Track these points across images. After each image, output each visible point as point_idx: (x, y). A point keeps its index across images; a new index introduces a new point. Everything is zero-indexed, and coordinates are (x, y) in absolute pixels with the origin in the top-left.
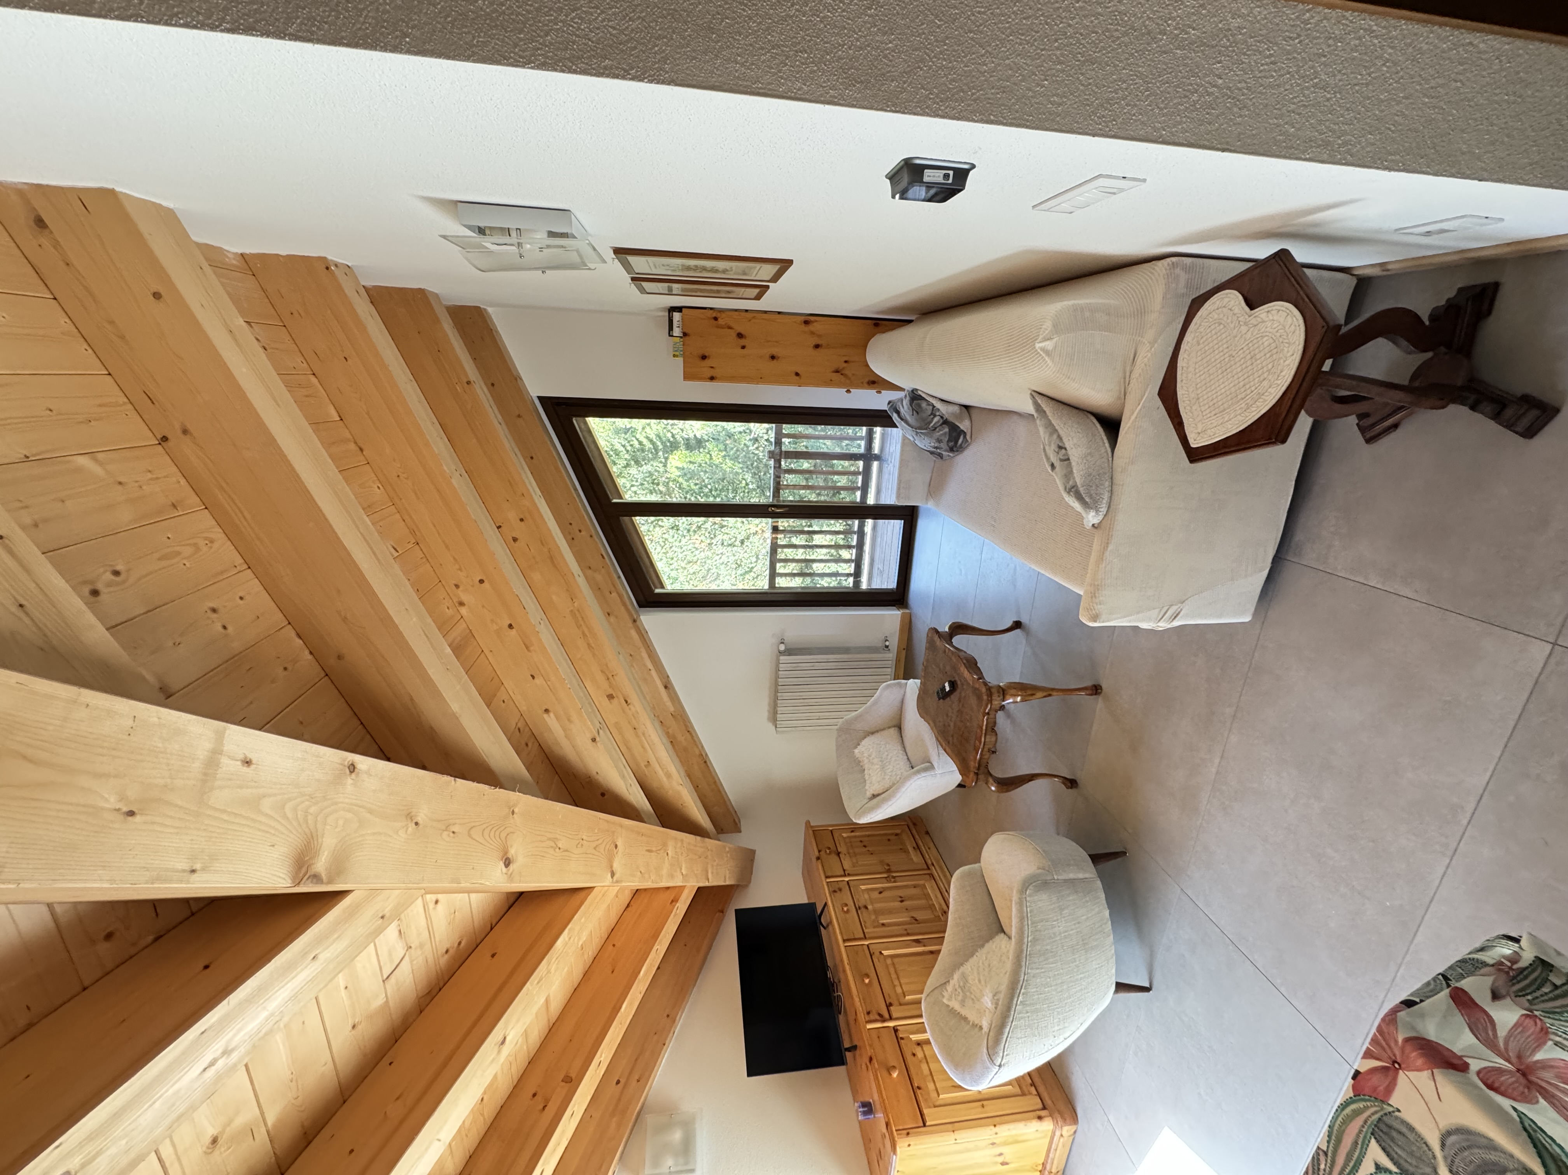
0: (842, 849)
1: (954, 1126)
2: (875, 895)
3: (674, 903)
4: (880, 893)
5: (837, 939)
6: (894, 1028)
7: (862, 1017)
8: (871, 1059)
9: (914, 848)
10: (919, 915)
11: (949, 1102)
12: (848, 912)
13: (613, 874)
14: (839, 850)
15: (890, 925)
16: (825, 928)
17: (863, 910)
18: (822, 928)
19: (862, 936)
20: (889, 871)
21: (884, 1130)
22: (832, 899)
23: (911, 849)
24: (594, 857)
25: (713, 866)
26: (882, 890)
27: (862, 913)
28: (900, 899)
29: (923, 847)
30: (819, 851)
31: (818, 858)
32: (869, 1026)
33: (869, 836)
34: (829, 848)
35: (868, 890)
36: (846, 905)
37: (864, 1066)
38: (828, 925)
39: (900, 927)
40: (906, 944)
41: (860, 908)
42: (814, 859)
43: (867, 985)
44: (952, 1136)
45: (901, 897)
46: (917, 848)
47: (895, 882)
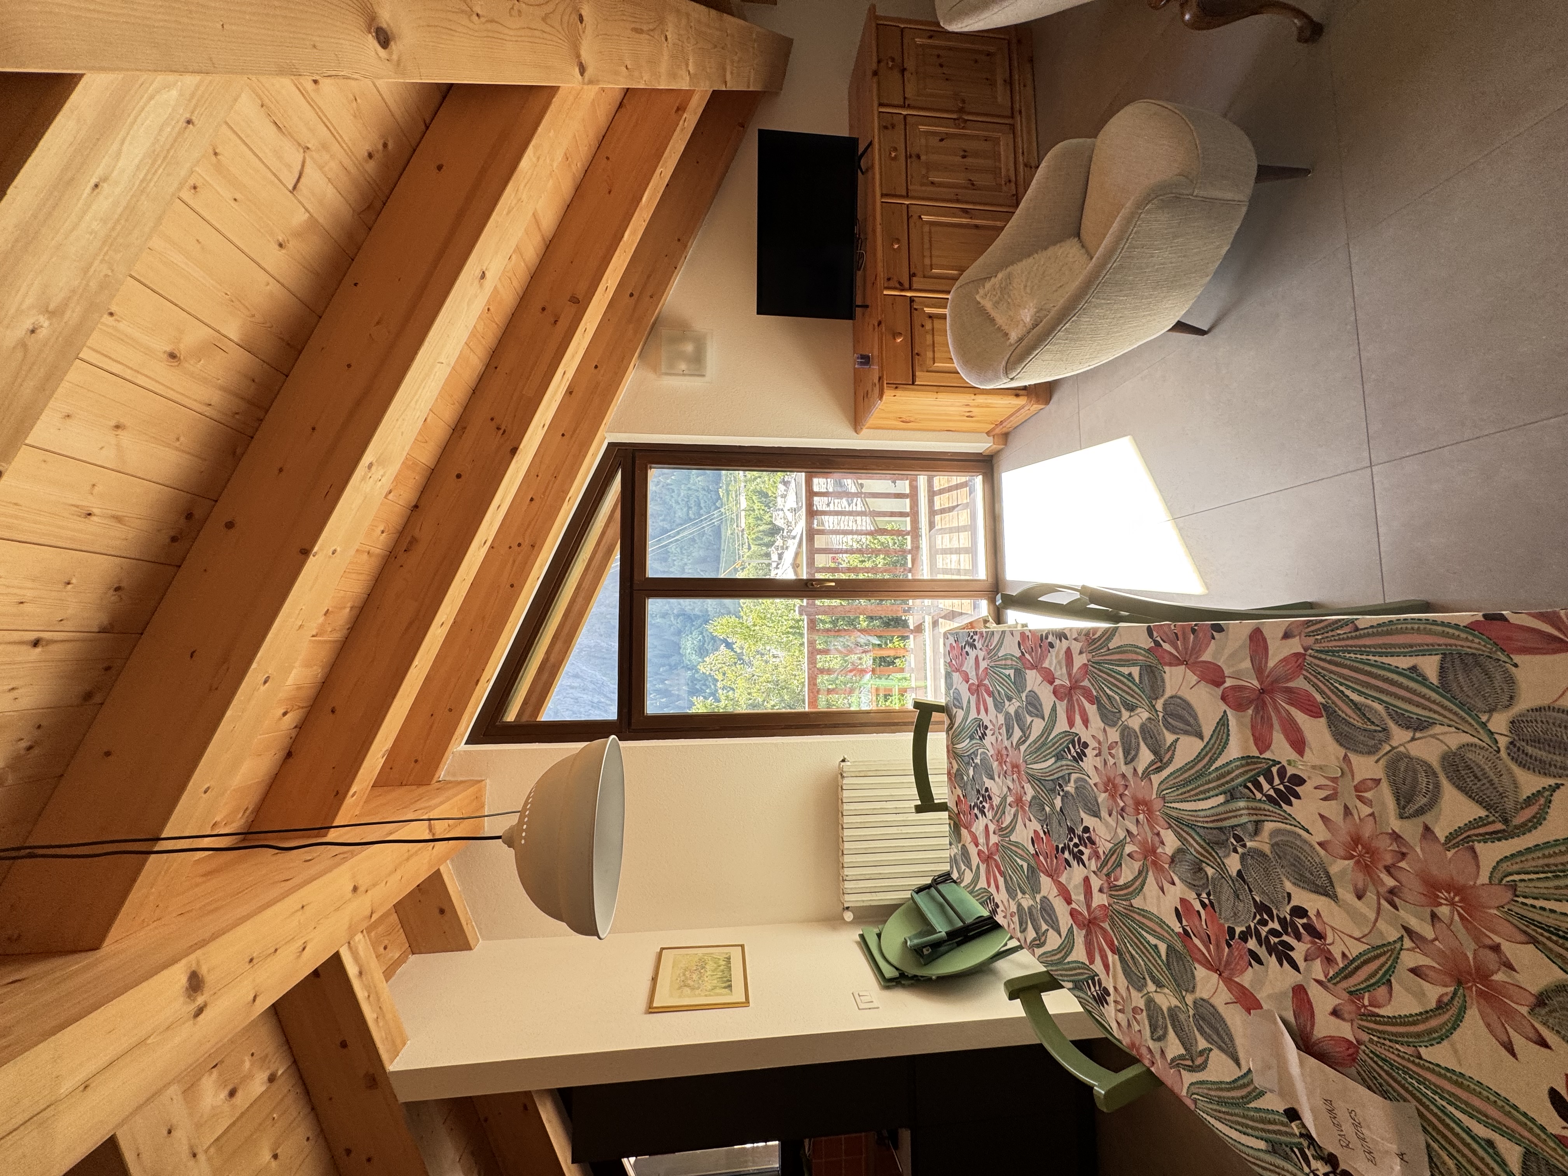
0: (910, 64)
1: (939, 388)
2: (934, 141)
3: (680, 112)
4: (942, 140)
5: (874, 191)
6: (911, 297)
7: (881, 281)
8: (880, 323)
9: (1005, 81)
10: (977, 178)
11: (941, 369)
12: (895, 159)
13: (582, 70)
14: (905, 66)
15: (940, 185)
16: (863, 173)
17: (914, 158)
18: (860, 173)
19: (904, 193)
20: (961, 110)
21: (876, 381)
22: (879, 138)
23: (1000, 82)
24: (545, 35)
25: (732, 62)
26: (944, 136)
27: (911, 163)
28: (962, 153)
29: (1017, 83)
30: (879, 62)
31: (875, 73)
32: (885, 292)
33: (950, 49)
34: (893, 60)
35: (927, 133)
36: (895, 149)
37: (871, 327)
38: (867, 170)
39: (951, 190)
40: (952, 213)
41: (911, 156)
42: (869, 73)
43: (894, 249)
44: (935, 395)
45: (965, 151)
46: (1009, 82)
47: (963, 128)
